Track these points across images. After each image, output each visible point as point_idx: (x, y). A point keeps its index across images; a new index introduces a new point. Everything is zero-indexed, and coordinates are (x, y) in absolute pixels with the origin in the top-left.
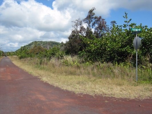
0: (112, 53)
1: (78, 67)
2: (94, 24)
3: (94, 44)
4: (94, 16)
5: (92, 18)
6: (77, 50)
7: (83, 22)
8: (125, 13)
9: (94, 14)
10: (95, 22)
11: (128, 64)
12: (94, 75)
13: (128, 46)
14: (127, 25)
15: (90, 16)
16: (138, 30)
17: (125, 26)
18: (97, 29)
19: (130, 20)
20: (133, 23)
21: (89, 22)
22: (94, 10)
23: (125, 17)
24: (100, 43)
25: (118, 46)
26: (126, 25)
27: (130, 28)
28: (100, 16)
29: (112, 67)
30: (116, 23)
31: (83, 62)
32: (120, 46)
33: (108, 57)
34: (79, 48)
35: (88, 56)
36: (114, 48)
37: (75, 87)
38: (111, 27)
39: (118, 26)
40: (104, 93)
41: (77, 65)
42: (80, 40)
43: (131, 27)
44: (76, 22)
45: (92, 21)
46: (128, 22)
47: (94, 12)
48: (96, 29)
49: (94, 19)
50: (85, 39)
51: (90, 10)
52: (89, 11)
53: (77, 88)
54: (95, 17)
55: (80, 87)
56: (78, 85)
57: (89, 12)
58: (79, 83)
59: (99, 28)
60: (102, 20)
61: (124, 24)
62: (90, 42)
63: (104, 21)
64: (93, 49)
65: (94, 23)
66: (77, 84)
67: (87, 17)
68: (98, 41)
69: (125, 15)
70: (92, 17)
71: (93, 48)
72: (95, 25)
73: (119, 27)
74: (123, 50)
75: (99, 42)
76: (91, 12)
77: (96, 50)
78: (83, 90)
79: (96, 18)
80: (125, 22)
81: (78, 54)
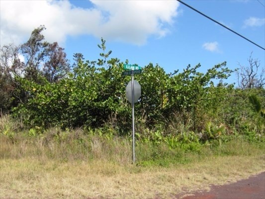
0: (81, 111)
1: (12, 140)
2: (41, 57)
3: (45, 93)
4: (43, 42)
5: (38, 44)
6: (6, 105)
7: (19, 50)
8: (102, 40)
9: (42, 37)
10: (45, 53)
11: (110, 130)
12: (51, 156)
13: (110, 98)
14: (105, 61)
15: (34, 40)
16: (135, 68)
17: (100, 63)
18: (48, 66)
19: (110, 53)
20: (115, 58)
21: (33, 51)
22: (42, 29)
23: (101, 46)
24: (56, 90)
25: (92, 98)
26: (102, 60)
27: (110, 67)
28: (55, 42)
29: (84, 138)
30: (83, 57)
31: (21, 129)
32: (96, 98)
33: (74, 119)
34: (10, 102)
35: (32, 118)
36: (84, 100)
37: (14, 187)
38: (74, 64)
39: (88, 61)
40: (83, 196)
41: (11, 136)
42: (13, 86)
43: (111, 65)
44: (5, 49)
45: (37, 50)
46: (106, 56)
47: (42, 33)
48: (46, 65)
49: (42, 46)
50: (26, 82)
51: (35, 30)
52: (33, 30)
53: (19, 189)
54: (45, 43)
55: (27, 186)
56: (20, 183)
57: (33, 33)
58: (20, 177)
59: (52, 64)
60: (59, 50)
61: (99, 60)
62: (37, 89)
63: (63, 51)
64: (43, 103)
65: (43, 54)
66: (18, 179)
67: (29, 42)
68: (53, 87)
69: (102, 43)
70: (40, 42)
71: (43, 100)
72: (44, 57)
73: (89, 65)
74: (100, 105)
75: (54, 89)
76: (37, 32)
77: (50, 104)
78: (35, 195)
79: (45, 45)
80: (100, 55)
81: (11, 113)
